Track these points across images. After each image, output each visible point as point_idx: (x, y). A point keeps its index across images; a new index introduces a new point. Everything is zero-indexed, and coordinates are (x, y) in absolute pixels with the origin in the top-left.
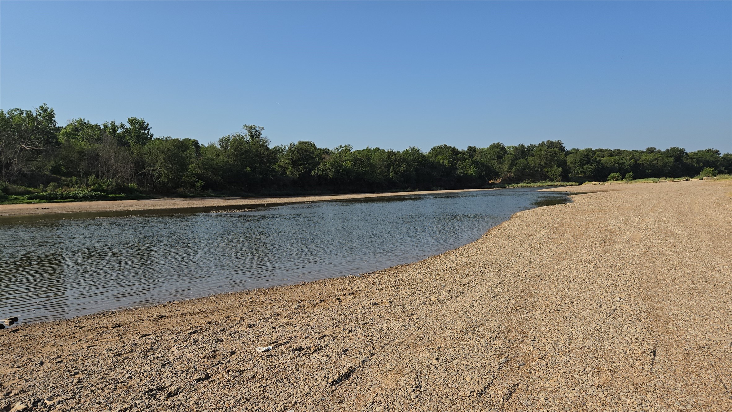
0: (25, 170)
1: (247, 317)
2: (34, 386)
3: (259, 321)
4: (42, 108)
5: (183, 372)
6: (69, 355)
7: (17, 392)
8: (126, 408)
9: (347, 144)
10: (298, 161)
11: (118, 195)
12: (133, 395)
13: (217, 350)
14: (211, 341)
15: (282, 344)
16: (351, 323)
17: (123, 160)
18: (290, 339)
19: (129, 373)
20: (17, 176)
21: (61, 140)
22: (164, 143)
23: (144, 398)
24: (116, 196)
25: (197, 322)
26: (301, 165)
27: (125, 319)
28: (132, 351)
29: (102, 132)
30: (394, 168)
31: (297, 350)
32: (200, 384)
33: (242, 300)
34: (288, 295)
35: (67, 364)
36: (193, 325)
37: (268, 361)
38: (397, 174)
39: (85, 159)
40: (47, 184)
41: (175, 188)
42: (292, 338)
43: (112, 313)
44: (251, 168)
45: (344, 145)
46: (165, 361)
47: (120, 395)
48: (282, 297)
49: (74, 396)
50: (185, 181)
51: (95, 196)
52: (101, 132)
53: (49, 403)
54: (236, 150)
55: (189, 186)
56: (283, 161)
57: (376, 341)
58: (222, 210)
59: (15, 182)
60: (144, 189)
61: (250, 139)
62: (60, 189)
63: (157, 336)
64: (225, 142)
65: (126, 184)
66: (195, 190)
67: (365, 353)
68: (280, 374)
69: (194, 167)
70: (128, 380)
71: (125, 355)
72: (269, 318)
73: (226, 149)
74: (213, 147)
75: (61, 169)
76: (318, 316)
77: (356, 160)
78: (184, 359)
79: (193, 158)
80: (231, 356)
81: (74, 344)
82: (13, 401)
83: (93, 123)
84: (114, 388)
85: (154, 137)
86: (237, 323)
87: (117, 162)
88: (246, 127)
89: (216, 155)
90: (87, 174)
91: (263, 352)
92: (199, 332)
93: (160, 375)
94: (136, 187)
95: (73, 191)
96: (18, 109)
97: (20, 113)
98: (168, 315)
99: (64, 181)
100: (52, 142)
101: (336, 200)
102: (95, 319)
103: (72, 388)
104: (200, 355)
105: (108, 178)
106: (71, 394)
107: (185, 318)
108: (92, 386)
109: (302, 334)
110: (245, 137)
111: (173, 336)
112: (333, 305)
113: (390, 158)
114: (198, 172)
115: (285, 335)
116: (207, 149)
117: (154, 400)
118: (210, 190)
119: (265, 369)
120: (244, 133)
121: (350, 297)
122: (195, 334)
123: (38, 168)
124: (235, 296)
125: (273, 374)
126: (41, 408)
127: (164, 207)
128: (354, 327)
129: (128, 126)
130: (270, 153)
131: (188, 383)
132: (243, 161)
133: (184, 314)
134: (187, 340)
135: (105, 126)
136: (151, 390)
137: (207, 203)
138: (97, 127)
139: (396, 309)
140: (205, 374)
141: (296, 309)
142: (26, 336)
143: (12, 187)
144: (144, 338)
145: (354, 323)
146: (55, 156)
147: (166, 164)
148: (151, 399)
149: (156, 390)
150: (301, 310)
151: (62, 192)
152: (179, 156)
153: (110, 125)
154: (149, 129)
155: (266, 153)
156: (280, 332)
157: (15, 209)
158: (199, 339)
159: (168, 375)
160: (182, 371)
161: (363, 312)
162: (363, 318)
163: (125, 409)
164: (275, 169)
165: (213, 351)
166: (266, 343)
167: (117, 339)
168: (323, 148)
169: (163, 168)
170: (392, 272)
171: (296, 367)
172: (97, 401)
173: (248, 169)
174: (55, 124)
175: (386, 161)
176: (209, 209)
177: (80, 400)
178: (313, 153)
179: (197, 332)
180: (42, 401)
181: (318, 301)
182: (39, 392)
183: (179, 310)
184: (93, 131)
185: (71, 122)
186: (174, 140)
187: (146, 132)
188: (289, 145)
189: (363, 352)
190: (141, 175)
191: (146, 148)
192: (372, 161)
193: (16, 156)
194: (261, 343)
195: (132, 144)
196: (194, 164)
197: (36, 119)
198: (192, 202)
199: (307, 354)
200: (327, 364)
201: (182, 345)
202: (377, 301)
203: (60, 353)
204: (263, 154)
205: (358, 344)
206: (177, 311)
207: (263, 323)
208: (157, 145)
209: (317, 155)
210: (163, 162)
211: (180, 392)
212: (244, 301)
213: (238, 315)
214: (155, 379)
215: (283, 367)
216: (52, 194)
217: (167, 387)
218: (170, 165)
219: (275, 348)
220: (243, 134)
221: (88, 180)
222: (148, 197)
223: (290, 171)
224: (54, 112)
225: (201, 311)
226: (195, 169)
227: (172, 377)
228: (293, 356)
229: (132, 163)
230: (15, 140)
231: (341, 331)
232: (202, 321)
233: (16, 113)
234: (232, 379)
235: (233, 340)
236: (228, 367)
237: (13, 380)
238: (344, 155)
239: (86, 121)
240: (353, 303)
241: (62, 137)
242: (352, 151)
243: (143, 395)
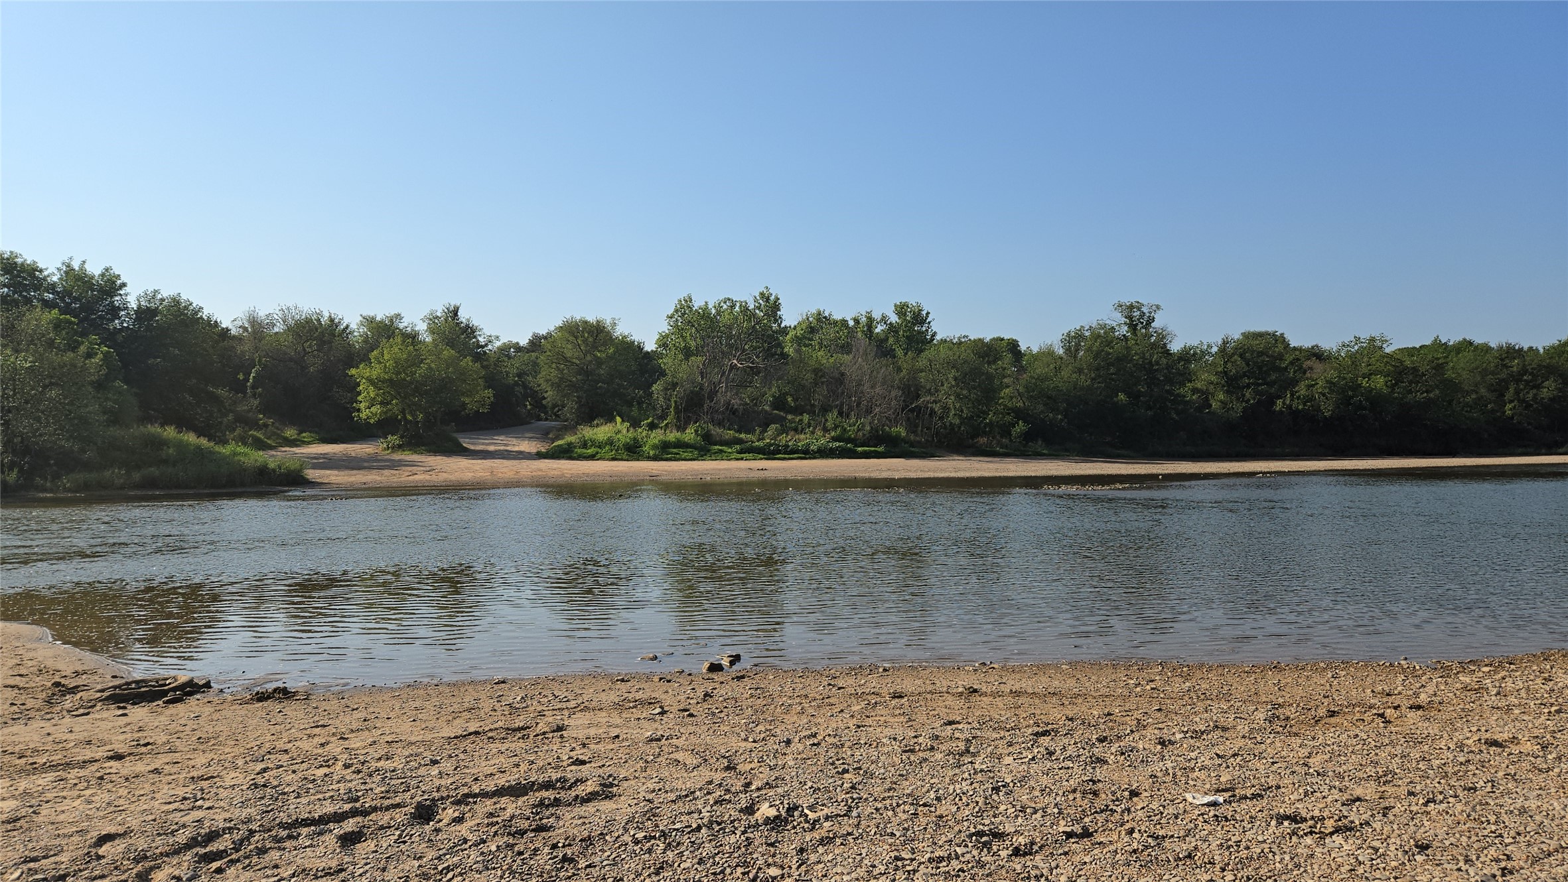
0: (735, 402)
1: (1150, 720)
2: (783, 779)
3: (1182, 735)
4: (762, 294)
5: (1035, 812)
6: (829, 735)
7: (760, 785)
8: (940, 857)
9: (1376, 334)
10: (1241, 378)
11: (873, 449)
12: (948, 834)
13: (1099, 781)
14: (1083, 758)
15: (1246, 798)
16: (1428, 782)
17: (883, 384)
18: (1264, 790)
19: (934, 790)
20: (723, 413)
21: (789, 349)
22: (955, 348)
23: (970, 845)
24: (871, 451)
25: (1044, 712)
26: (1248, 386)
27: (908, 684)
28: (932, 748)
29: (851, 332)
30: (1517, 392)
31: (1287, 817)
32: (1073, 843)
33: (1132, 682)
34: (1241, 687)
35: (827, 751)
36: (1037, 717)
37: (1219, 828)
38: (1528, 406)
39: (823, 383)
40: (765, 426)
41: (973, 438)
42: (1269, 788)
43: (885, 670)
44: (1128, 394)
45: (1365, 335)
46: (998, 782)
47: (925, 829)
48: (1226, 688)
49: (849, 811)
50: (991, 424)
51: (837, 450)
52: (849, 332)
53: (811, 816)
54: (1096, 357)
55: (999, 433)
56: (1204, 379)
57: (1514, 838)
58: (1066, 484)
59: (720, 424)
60: (918, 439)
61: (1128, 332)
62: (784, 435)
63: (973, 728)
64: (1074, 341)
65: (887, 429)
66: (1011, 440)
67: (1483, 863)
68: (1255, 864)
69: (1009, 394)
70: (934, 802)
71: (921, 754)
72: (1204, 731)
73: (1075, 357)
74: (1048, 353)
75: (788, 402)
76: (1328, 748)
77: (1400, 373)
78: (1032, 783)
79: (1009, 376)
80: (1131, 799)
81: (833, 716)
82: (757, 799)
83: (837, 316)
84: (913, 812)
85: (938, 337)
86: (1132, 731)
87: (873, 387)
88: (1121, 306)
89: (1056, 368)
90: (825, 410)
91: (1203, 805)
92: (1053, 734)
93: (992, 807)
94: (903, 434)
95: (803, 440)
96: (729, 299)
97: (732, 307)
98: (984, 689)
99: (791, 422)
100: (775, 354)
101: (1342, 470)
102: (859, 677)
103: (844, 796)
104: (1065, 783)
105: (858, 417)
106: (842, 809)
107: (1020, 702)
108: (875, 800)
109: (1294, 784)
110: (1117, 328)
111: (1002, 733)
112: (1366, 729)
113: (1505, 366)
114: (1018, 405)
115: (1252, 778)
116: (1036, 357)
117: (989, 853)
118: (1040, 442)
119: (1214, 845)
120: (1116, 319)
121: (1413, 715)
122: (1048, 739)
123: (754, 399)
124: (1114, 671)
125: (1237, 860)
126: (801, 822)
127: (953, 475)
128: (1441, 793)
129: (894, 318)
130: (1174, 361)
131: (1049, 836)
132: (1113, 380)
133: (1015, 692)
134: (1032, 745)
135: (857, 321)
136: (980, 834)
137: (1033, 468)
138: (844, 322)
139: (1562, 765)
140: (1082, 825)
141: (1267, 722)
142: (757, 689)
143: (716, 431)
144: (949, 728)
145: (1439, 783)
146: (780, 378)
147: (959, 390)
148: (982, 850)
149: (988, 835)
150: (1281, 726)
151: (787, 441)
152: (983, 374)
153: (864, 319)
154: (929, 323)
155: (1164, 361)
156: (1237, 768)
157: (720, 470)
158: (1057, 748)
159: (1006, 810)
160: (1034, 808)
161: (1462, 759)
162: (1461, 774)
163: (938, 858)
164: (1185, 396)
165: (1090, 780)
166: (1208, 786)
167: (901, 720)
168: (1307, 344)
169: (952, 397)
170: (1535, 668)
171: (1292, 859)
172: (888, 831)
173: (1122, 396)
174: (781, 322)
175: (1493, 373)
176: (1039, 481)
177: (860, 821)
178: (1281, 357)
179: (1050, 734)
180: (800, 809)
181: (1322, 712)
182: (793, 791)
183: (1005, 683)
184: (838, 332)
185: (805, 317)
186: (975, 341)
187: (924, 329)
188: (1220, 342)
189: (1477, 859)
190: (912, 410)
191: (922, 362)
192: (1449, 374)
193: (724, 379)
194: (1195, 785)
195: (899, 353)
196: (1011, 388)
197: (754, 315)
198: (1005, 465)
199: (1316, 833)
200: (1374, 867)
201: (1024, 755)
202: (1499, 737)
203: (814, 730)
204: (1157, 363)
205: (1457, 835)
206: (1002, 685)
207: (1192, 741)
208: (944, 352)
209: (1292, 363)
210: (953, 386)
211: (1036, 852)
212: (1137, 685)
213: (1130, 714)
214: (983, 811)
215: (1260, 851)
216: (772, 445)
217: (1008, 835)
218: (965, 392)
219: (1230, 802)
220: (1112, 322)
221: (826, 420)
222: (924, 453)
223: (1221, 401)
224: (780, 301)
225: (1049, 693)
226: (1012, 398)
227: (1017, 817)
228: (1281, 831)
229: (899, 388)
230: (723, 352)
231: (1403, 797)
232: (1055, 714)
233: (725, 307)
234: (1142, 851)
235: (1129, 766)
236: (1128, 821)
237: (751, 762)
238: (1365, 359)
239: (827, 314)
240: (1426, 732)
241: (790, 345)
242: (1388, 350)
243: (967, 839)
